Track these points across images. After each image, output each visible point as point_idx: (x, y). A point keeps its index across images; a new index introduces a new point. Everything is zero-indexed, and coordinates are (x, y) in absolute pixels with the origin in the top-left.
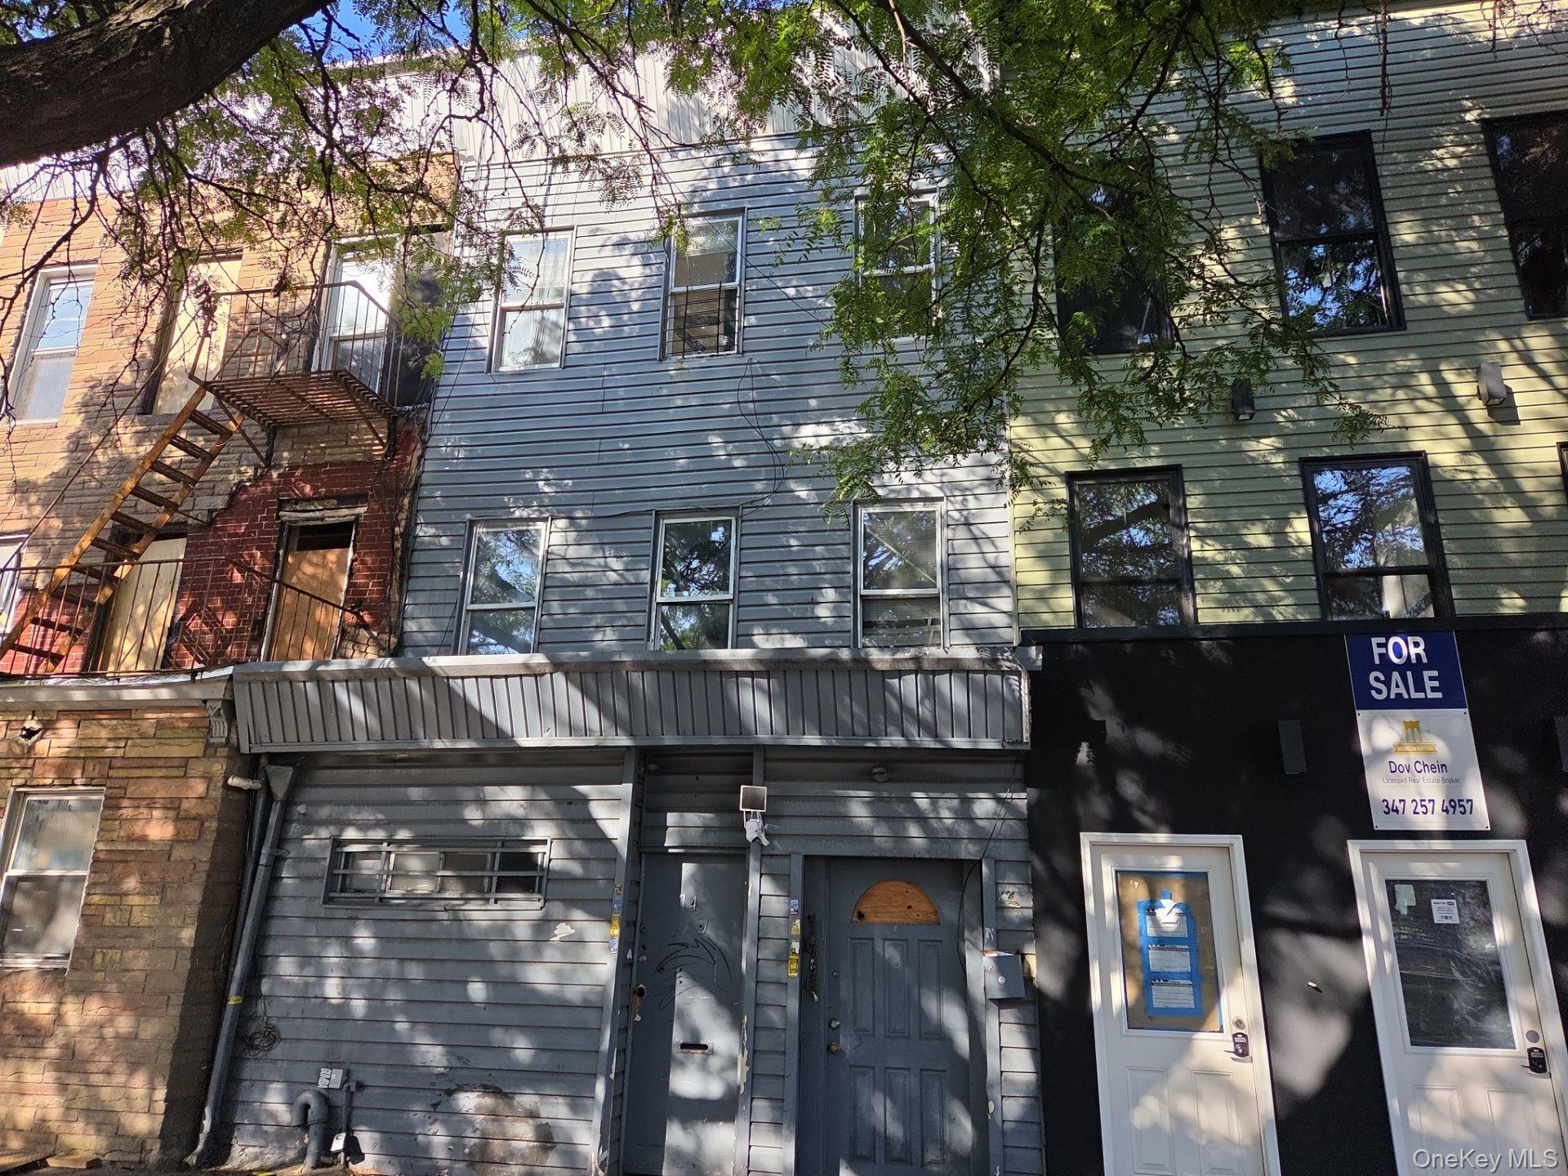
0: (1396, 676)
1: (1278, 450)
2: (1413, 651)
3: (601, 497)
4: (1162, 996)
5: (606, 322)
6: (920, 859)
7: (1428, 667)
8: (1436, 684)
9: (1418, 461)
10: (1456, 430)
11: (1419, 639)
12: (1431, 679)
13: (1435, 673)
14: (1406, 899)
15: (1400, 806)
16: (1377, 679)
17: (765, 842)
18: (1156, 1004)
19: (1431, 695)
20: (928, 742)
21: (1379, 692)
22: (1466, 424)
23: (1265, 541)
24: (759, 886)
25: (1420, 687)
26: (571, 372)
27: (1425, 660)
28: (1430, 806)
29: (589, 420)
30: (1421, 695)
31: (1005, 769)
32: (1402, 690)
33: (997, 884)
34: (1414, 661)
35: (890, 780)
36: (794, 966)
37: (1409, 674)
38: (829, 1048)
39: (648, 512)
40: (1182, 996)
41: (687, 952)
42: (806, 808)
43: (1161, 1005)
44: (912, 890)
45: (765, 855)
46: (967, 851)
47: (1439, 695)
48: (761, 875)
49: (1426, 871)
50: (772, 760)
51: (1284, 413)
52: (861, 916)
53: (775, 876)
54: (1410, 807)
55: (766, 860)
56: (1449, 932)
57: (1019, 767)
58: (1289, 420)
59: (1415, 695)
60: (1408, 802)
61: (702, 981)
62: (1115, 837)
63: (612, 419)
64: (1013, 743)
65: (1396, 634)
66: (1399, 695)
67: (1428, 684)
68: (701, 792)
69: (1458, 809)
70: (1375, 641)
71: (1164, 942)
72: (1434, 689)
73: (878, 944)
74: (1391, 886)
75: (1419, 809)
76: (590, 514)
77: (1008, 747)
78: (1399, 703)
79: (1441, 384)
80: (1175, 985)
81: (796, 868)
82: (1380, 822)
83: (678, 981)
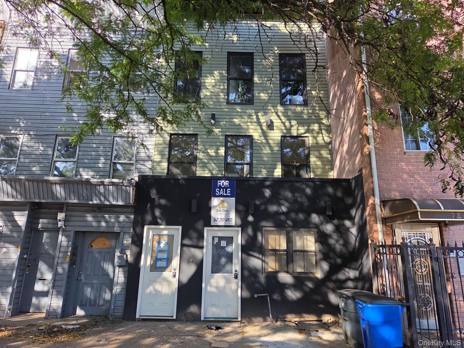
0: (222, 190)
1: (220, 132)
2: (226, 184)
3: (40, 129)
4: (159, 264)
5: (46, 77)
6: (105, 232)
7: (229, 188)
8: (230, 192)
9: (250, 137)
10: (260, 131)
11: (228, 181)
12: (229, 191)
13: (230, 189)
14: (216, 240)
15: (217, 220)
16: (217, 190)
17: (64, 227)
18: (157, 266)
19: (228, 194)
20: (107, 203)
21: (217, 193)
22: (262, 129)
23: (213, 154)
24: (62, 239)
25: (226, 193)
26: (34, 92)
27: (228, 186)
28: (223, 220)
29: (38, 106)
30: (226, 194)
31: (130, 210)
32: (222, 193)
33: (123, 238)
34: (226, 186)
35: (100, 212)
36: (68, 259)
37: (224, 189)
38: (77, 279)
39: (54, 135)
40: (164, 264)
41: (42, 256)
42: (76, 219)
43: (159, 266)
44: (106, 240)
45: (64, 231)
46: (116, 229)
47: (230, 194)
48: (62, 236)
49: (220, 234)
50: (69, 206)
51: (223, 123)
52: (92, 246)
53: (66, 236)
54: (219, 220)
55: (64, 232)
56: (224, 248)
57: (133, 209)
58: (224, 124)
59: (225, 194)
60: (219, 219)
61: (46, 263)
62: (152, 226)
63: (45, 107)
64: (128, 203)
65: (223, 180)
66: (221, 194)
67: (228, 192)
68: (50, 214)
69: (229, 220)
70: (219, 181)
71: (161, 251)
72: (229, 193)
73: (95, 253)
74: (213, 238)
75: (221, 220)
76: (35, 134)
77: (127, 204)
78: (222, 196)
79: (258, 119)
80: (163, 261)
81: (72, 234)
82: (212, 224)
83: (39, 263)
